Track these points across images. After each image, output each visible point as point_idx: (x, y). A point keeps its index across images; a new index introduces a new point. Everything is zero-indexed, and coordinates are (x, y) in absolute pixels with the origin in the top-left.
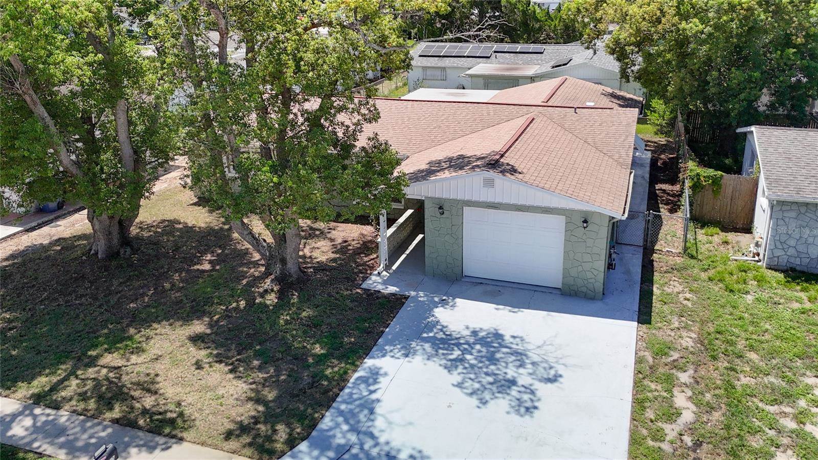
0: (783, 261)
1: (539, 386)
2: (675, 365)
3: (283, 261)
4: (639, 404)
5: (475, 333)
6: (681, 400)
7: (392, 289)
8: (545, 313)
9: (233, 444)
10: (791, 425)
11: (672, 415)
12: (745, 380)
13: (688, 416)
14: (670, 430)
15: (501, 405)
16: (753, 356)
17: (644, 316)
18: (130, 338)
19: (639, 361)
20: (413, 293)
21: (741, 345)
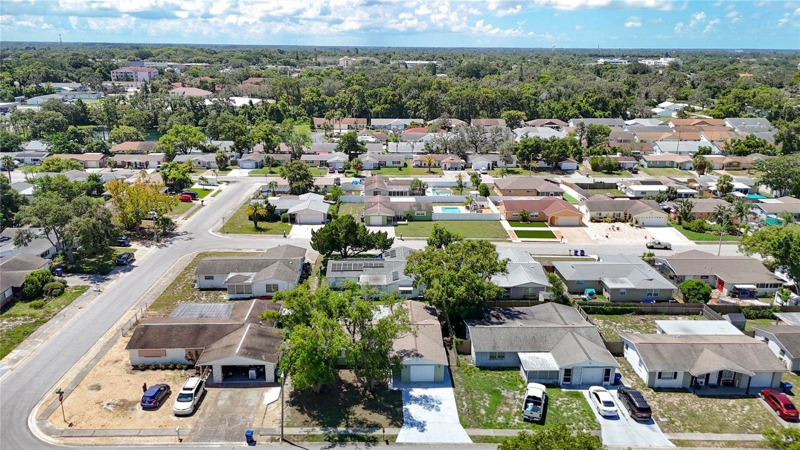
0: (479, 365)
1: (439, 405)
2: (461, 396)
3: (370, 386)
4: (457, 405)
5: (421, 396)
6: (464, 403)
7: (396, 389)
8: (432, 389)
9: (392, 426)
10: (483, 404)
11: (463, 406)
12: (474, 397)
13: (466, 406)
14: (464, 409)
15: (433, 410)
16: (475, 391)
17: (453, 386)
18: (349, 412)
19: (455, 396)
20: (401, 389)
21: (473, 389)
